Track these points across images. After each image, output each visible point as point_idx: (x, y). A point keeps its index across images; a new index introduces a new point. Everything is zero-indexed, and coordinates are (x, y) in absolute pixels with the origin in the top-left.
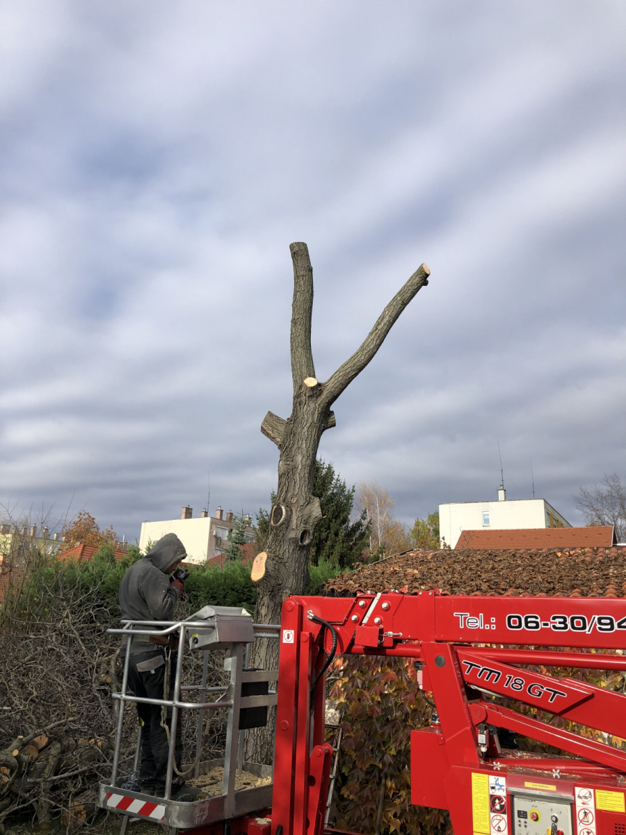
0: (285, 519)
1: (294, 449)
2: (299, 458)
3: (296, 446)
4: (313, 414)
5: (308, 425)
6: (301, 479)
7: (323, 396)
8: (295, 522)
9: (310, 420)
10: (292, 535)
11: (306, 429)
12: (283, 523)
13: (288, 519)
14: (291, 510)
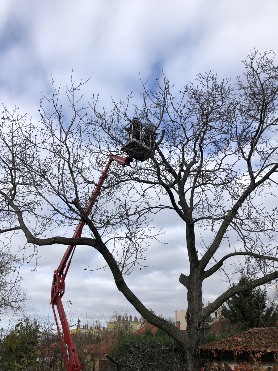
0: (191, 318)
1: (191, 289)
2: (194, 293)
5: (196, 278)
6: (195, 301)
10: (195, 325)
14: (193, 314)
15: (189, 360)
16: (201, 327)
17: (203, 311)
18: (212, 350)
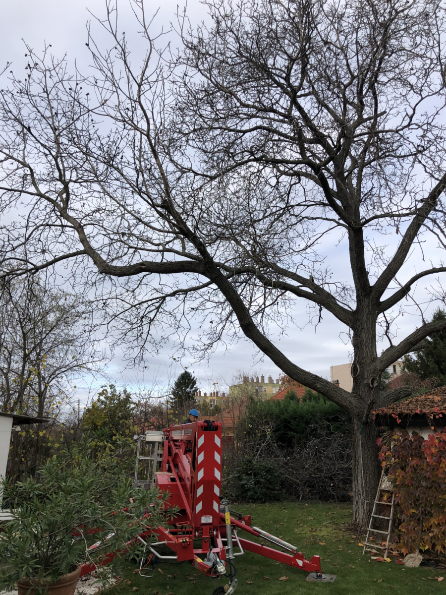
0: (360, 373)
1: (359, 330)
2: (363, 335)
3: (360, 328)
4: (368, 306)
5: (366, 313)
6: (366, 347)
7: (373, 294)
8: (366, 374)
9: (367, 310)
10: (366, 382)
11: (365, 316)
12: (359, 375)
13: (362, 373)
14: (363, 367)
15: (358, 429)
16: (375, 384)
17: (378, 362)
18: (394, 414)
